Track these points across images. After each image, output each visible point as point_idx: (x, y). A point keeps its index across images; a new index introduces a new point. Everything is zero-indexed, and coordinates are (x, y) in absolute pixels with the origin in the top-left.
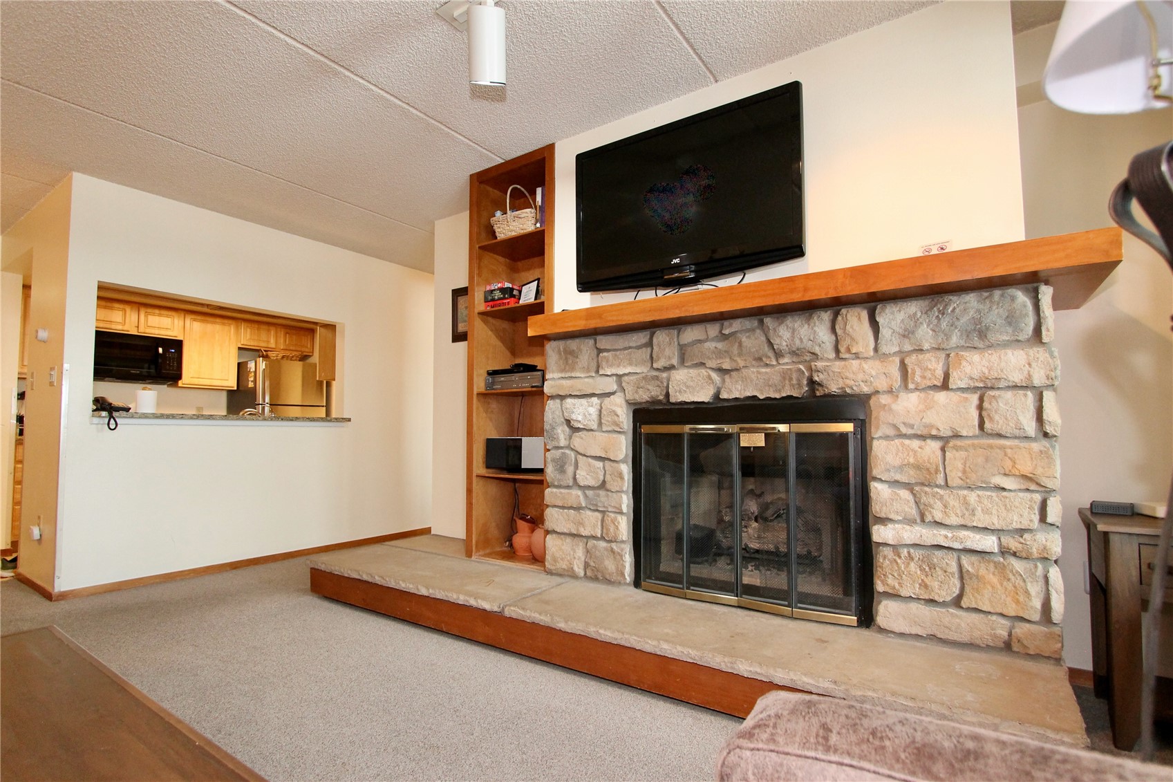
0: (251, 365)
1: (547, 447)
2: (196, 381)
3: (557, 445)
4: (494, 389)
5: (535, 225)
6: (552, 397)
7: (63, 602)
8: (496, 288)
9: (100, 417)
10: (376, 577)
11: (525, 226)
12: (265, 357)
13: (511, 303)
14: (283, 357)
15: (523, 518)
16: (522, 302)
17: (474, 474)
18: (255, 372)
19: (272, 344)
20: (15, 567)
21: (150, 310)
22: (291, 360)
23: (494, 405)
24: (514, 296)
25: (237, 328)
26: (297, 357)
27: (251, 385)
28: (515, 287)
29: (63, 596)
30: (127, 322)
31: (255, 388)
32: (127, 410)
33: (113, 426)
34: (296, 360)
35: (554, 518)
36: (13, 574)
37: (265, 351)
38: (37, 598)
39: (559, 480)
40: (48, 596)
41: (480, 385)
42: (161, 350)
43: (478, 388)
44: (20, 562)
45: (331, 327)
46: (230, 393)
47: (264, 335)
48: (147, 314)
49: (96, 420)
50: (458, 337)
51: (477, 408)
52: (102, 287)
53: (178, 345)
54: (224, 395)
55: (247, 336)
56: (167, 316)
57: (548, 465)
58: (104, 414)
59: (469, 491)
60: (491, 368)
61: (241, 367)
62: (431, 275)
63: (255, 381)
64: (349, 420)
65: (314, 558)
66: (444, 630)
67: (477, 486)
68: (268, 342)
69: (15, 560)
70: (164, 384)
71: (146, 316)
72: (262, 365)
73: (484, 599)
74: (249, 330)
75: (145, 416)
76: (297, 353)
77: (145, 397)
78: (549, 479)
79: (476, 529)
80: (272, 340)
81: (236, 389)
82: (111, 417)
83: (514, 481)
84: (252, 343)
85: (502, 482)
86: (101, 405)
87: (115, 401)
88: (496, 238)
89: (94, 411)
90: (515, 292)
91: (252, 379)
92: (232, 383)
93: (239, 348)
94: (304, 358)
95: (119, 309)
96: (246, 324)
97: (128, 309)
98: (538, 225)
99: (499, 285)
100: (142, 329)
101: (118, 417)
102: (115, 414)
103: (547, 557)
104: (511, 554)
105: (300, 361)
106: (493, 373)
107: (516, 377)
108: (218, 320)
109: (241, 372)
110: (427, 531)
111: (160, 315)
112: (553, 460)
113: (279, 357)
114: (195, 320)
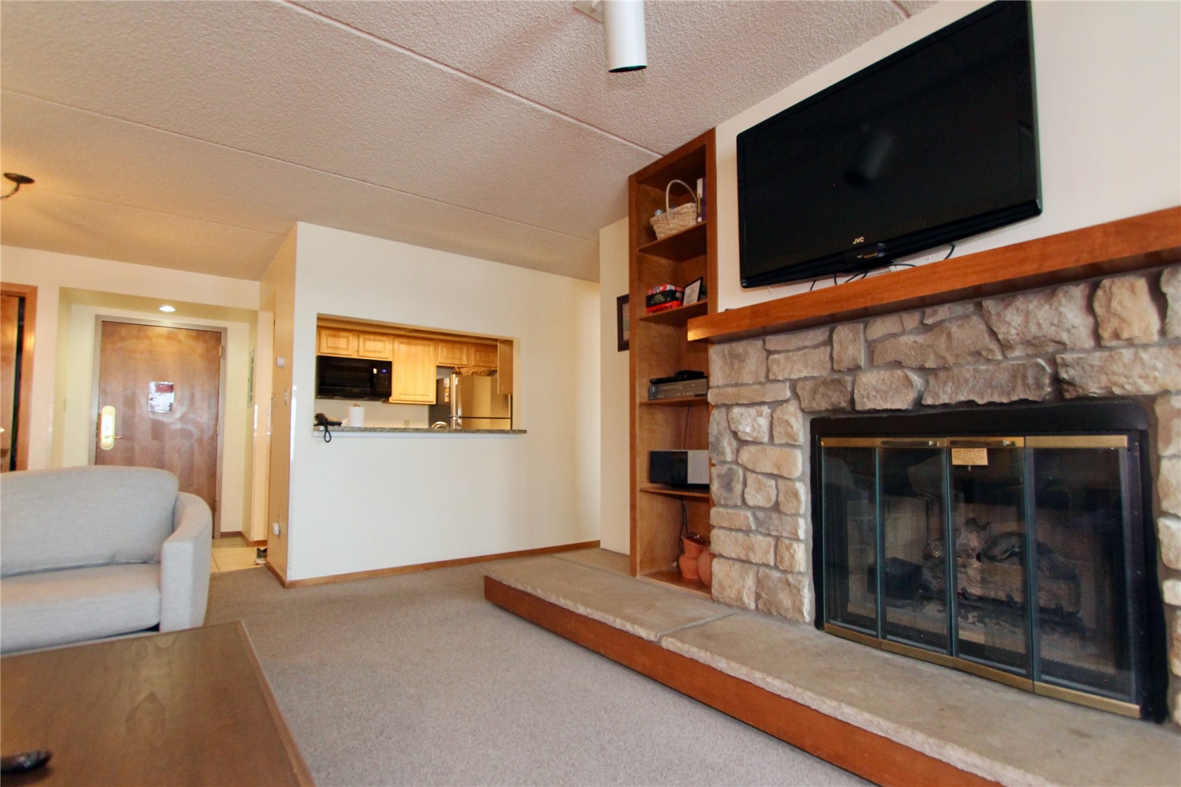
0: (447, 381)
1: (713, 462)
2: (403, 397)
3: (722, 459)
4: (658, 399)
5: (697, 219)
6: (717, 406)
7: (291, 590)
8: (658, 291)
9: (319, 430)
10: (539, 591)
11: (685, 223)
12: (458, 374)
13: (673, 306)
14: (473, 373)
15: (691, 538)
16: (685, 304)
17: (638, 489)
18: (450, 388)
19: (465, 362)
20: (265, 557)
21: (367, 336)
22: (480, 375)
23: (659, 416)
24: (677, 299)
25: (436, 348)
26: (485, 372)
27: (446, 400)
28: (679, 289)
29: (293, 585)
30: (349, 348)
31: (449, 402)
32: (339, 424)
33: (328, 439)
34: (484, 375)
35: (721, 540)
36: (264, 562)
37: (459, 368)
38: (276, 584)
39: (725, 499)
40: (282, 583)
41: (642, 394)
42: (375, 371)
43: (640, 397)
44: (269, 552)
45: (509, 343)
46: (431, 407)
47: (457, 353)
48: (365, 340)
49: (316, 433)
50: (623, 346)
51: (641, 419)
52: (320, 318)
53: (387, 366)
54: (426, 409)
55: (443, 355)
56: (380, 341)
57: (713, 481)
58: (322, 428)
59: (633, 507)
60: (654, 377)
61: (439, 383)
62: (596, 284)
63: (449, 396)
64: (525, 432)
65: (486, 565)
66: (602, 652)
67: (642, 500)
68: (461, 359)
69: (265, 550)
70: (379, 400)
71: (364, 342)
72: (455, 380)
73: (642, 625)
74: (445, 350)
75: (353, 430)
76: (485, 369)
77: (355, 412)
78: (714, 496)
79: (641, 546)
80: (465, 358)
81: (434, 403)
82: (327, 430)
83: (681, 498)
84: (448, 362)
85: (667, 498)
86: (322, 421)
87: (331, 417)
88: (656, 238)
89: (315, 425)
90: (678, 295)
91: (447, 394)
92: (432, 399)
93: (438, 367)
94: (492, 373)
95: (343, 337)
96: (443, 344)
97: (350, 335)
98: (700, 220)
99: (661, 288)
100: (361, 354)
101: (333, 431)
102: (330, 428)
103: (713, 582)
104: (676, 576)
105: (488, 375)
106: (657, 382)
107: (679, 385)
108: (420, 342)
109: (439, 386)
110: (595, 545)
111: (375, 340)
112: (719, 476)
113: (470, 373)
114: (401, 343)
